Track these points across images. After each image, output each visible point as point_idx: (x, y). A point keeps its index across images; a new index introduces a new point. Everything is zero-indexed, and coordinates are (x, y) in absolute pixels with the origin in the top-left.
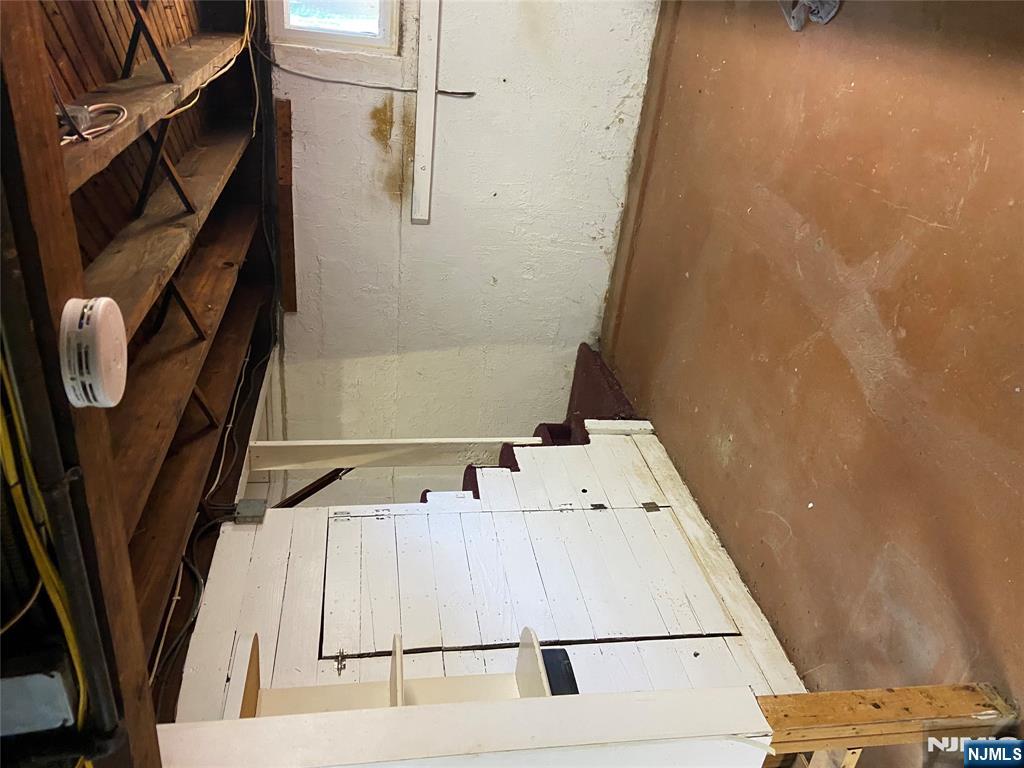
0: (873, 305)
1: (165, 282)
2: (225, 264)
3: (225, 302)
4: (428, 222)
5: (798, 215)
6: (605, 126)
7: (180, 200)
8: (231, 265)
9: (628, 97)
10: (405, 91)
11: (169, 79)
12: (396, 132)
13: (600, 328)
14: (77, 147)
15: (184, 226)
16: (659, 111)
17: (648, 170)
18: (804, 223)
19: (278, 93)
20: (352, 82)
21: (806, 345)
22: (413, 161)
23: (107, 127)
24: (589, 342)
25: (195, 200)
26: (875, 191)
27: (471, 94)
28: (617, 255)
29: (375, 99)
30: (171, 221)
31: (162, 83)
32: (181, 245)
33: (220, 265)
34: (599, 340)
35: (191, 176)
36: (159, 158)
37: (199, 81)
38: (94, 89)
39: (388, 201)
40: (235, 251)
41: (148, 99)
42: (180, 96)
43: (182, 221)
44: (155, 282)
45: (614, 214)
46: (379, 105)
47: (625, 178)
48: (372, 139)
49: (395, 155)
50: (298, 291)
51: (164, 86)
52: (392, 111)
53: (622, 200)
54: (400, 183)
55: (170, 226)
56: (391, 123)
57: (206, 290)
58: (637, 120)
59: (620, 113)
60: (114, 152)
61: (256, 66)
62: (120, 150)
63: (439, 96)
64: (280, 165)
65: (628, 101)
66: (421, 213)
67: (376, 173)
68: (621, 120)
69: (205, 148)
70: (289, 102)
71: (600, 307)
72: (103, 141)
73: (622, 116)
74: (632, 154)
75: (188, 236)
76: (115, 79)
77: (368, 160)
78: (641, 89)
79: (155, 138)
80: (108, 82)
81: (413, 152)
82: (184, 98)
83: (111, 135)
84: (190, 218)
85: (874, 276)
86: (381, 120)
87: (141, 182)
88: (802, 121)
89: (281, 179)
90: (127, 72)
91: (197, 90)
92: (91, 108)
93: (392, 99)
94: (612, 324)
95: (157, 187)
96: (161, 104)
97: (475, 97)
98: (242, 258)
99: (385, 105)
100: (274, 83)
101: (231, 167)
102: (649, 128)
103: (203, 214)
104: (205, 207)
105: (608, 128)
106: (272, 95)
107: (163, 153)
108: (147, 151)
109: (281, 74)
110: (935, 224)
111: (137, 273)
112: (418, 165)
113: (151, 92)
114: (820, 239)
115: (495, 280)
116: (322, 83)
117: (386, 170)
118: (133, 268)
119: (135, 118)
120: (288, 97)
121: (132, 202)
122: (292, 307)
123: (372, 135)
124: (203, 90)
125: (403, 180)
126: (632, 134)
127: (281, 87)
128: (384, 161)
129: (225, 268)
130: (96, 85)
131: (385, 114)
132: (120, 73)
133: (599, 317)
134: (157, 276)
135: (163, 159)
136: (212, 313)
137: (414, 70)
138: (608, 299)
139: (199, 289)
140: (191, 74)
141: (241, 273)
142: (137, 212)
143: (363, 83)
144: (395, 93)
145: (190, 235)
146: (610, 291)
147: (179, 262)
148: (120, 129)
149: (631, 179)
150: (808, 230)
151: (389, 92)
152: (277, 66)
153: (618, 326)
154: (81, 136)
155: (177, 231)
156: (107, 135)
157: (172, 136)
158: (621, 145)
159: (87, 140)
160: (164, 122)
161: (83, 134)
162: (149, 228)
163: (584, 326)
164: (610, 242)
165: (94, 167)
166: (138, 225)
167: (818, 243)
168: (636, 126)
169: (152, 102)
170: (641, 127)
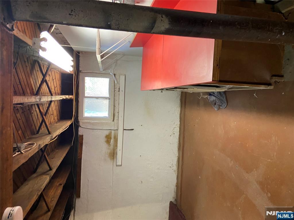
0: (258, 186)
1: (39, 193)
2: (59, 184)
3: (58, 197)
4: (121, 165)
5: (229, 159)
6: (170, 135)
7: (48, 167)
8: (61, 184)
9: (175, 127)
10: (115, 130)
11: (49, 133)
12: (112, 141)
13: (175, 196)
14: (19, 156)
15: (48, 174)
16: (184, 131)
17: (183, 147)
18: (231, 161)
19: (80, 133)
20: (101, 129)
21: (241, 200)
22: (117, 148)
23: (29, 149)
24: (173, 200)
25: (52, 166)
26: (249, 151)
27: (133, 130)
28: (178, 171)
29: (107, 133)
30: (44, 173)
31: (47, 135)
32: (46, 181)
33: (58, 185)
34: (176, 200)
35: (52, 159)
36: (44, 155)
37: (58, 133)
38: (28, 138)
39: (109, 160)
40: (63, 180)
41: (43, 139)
42: (52, 138)
43: (48, 173)
44: (37, 194)
45: (176, 159)
46: (108, 134)
47: (177, 149)
48: (105, 143)
49: (112, 147)
50: (81, 191)
51: (48, 136)
52: (111, 135)
53: (177, 155)
54: (113, 155)
55: (44, 175)
56: (111, 138)
57: (53, 193)
58: (178, 133)
59: (174, 132)
60: (30, 156)
61: (75, 127)
62: (32, 155)
63: (124, 131)
64: (79, 152)
65: (175, 128)
66: (119, 163)
67: (106, 152)
68: (174, 134)
69: (58, 150)
70: (83, 135)
71: (175, 189)
72: (27, 153)
73: (174, 133)
74: (178, 142)
75: (49, 178)
76: (34, 134)
77: (104, 149)
78: (179, 125)
79: (43, 149)
80: (32, 135)
81: (117, 146)
82: (53, 138)
83: (30, 151)
84: (50, 172)
85: (256, 176)
86: (108, 138)
87: (37, 162)
88: (224, 132)
89: (79, 156)
90: (38, 132)
91: (57, 135)
92: (26, 144)
93: (111, 132)
94: (179, 195)
95: (42, 163)
96: (47, 140)
97: (134, 130)
98: (65, 182)
99: (109, 134)
100: (79, 131)
101: (64, 155)
102: (182, 135)
103: (54, 170)
104: (55, 168)
105: (171, 136)
106: (78, 134)
107: (45, 153)
108: (41, 153)
109: (81, 128)
110: (269, 160)
111: (32, 191)
112: (118, 149)
113: (44, 137)
114: (237, 165)
115: (142, 182)
116: (92, 130)
117: (109, 151)
118: (31, 190)
119: (38, 145)
120: (82, 134)
121: (34, 168)
122: (79, 196)
123: (105, 142)
124: (59, 135)
125: (114, 154)
126: (178, 137)
127: (81, 132)
128: (109, 149)
129: (59, 186)
130: (29, 136)
131: (109, 136)
132: (36, 133)
133: (175, 192)
134: (37, 192)
135: (45, 155)
136: (53, 201)
137: (117, 125)
138: (177, 186)
139: (50, 194)
140: (56, 131)
141: (64, 187)
142: (35, 171)
143: (104, 129)
144: (112, 131)
145: (50, 178)
146: (177, 183)
147: (45, 187)
148: (33, 149)
149: (179, 149)
150: (233, 163)
151: (110, 130)
152: (80, 126)
153: (181, 195)
154: (21, 152)
155: (46, 176)
156: (29, 151)
157: (49, 148)
158: (175, 140)
159: (23, 153)
160: (46, 145)
161: (22, 151)
162: (37, 177)
163: (170, 196)
164: (175, 168)
165: (23, 161)
166: (35, 175)
167: (237, 167)
168: (178, 135)
169: (44, 140)
170: (180, 135)
